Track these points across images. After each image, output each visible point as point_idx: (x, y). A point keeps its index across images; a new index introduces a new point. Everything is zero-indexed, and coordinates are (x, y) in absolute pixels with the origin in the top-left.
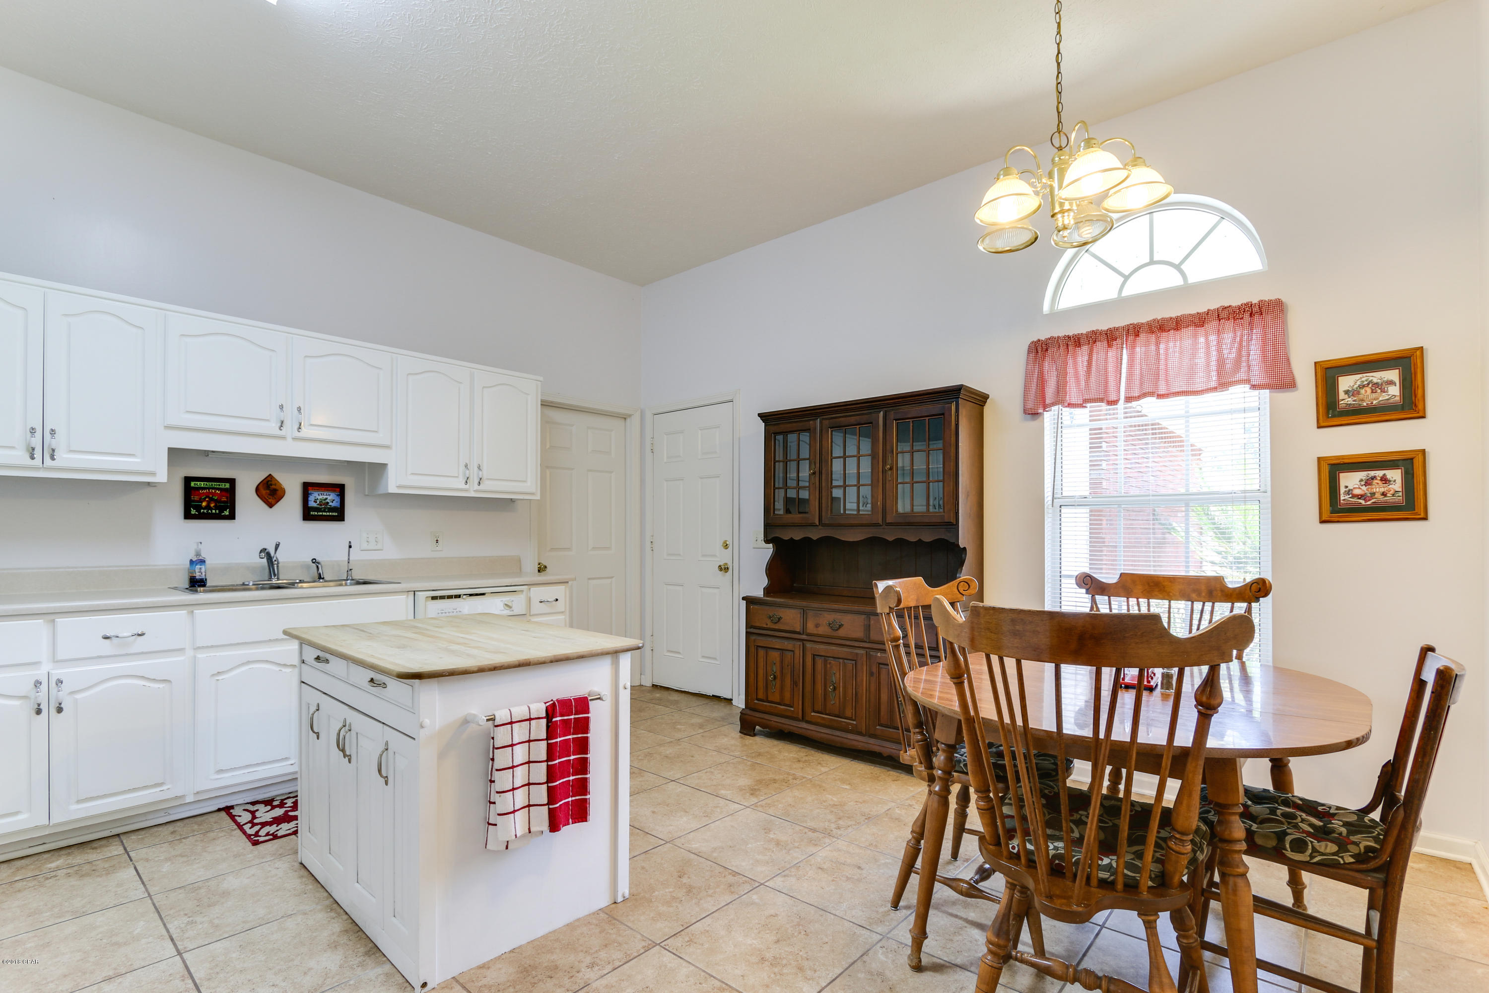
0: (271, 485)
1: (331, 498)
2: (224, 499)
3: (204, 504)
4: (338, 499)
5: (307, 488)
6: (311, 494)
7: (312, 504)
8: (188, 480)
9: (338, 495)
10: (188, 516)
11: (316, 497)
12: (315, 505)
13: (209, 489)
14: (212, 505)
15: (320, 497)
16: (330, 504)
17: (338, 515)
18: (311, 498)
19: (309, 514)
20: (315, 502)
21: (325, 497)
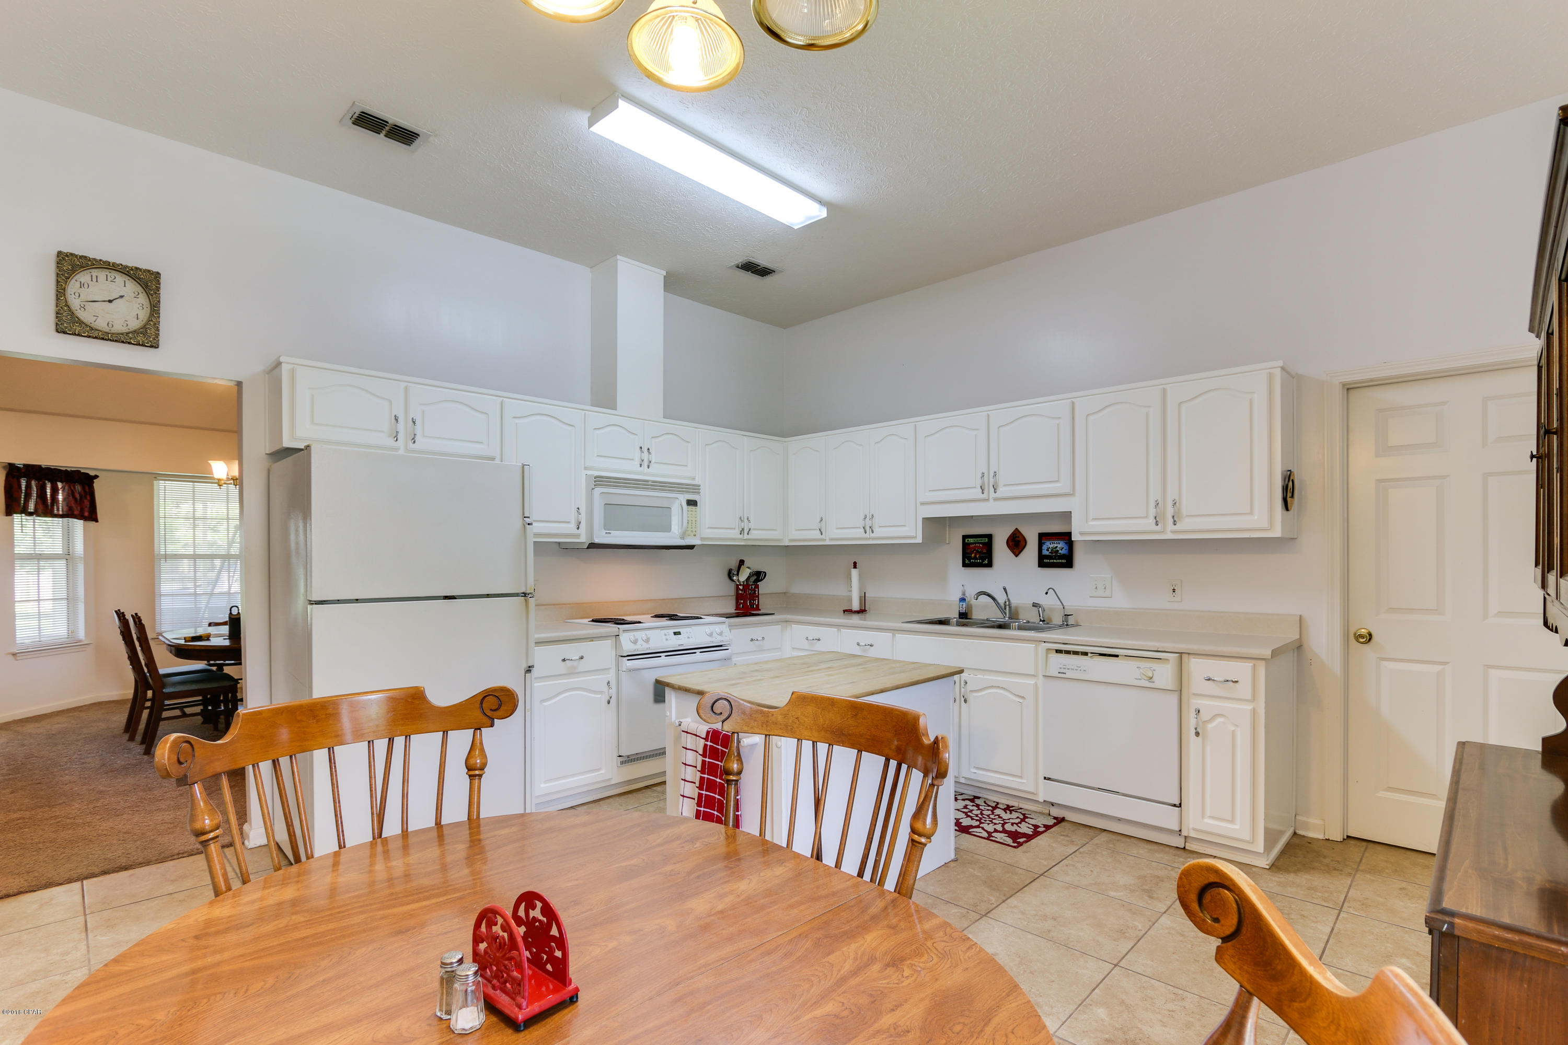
0: (1016, 537)
1: (1060, 546)
2: (985, 551)
3: (973, 555)
4: (1066, 547)
5: (1043, 537)
6: (1044, 543)
7: (1045, 552)
8: (964, 537)
9: (1066, 543)
10: (964, 565)
11: (1049, 545)
12: (1047, 553)
13: (976, 543)
14: (977, 556)
15: (1052, 546)
16: (1060, 552)
17: (1067, 561)
18: (1045, 547)
19: (1044, 562)
20: (1048, 550)
21: (1056, 545)
